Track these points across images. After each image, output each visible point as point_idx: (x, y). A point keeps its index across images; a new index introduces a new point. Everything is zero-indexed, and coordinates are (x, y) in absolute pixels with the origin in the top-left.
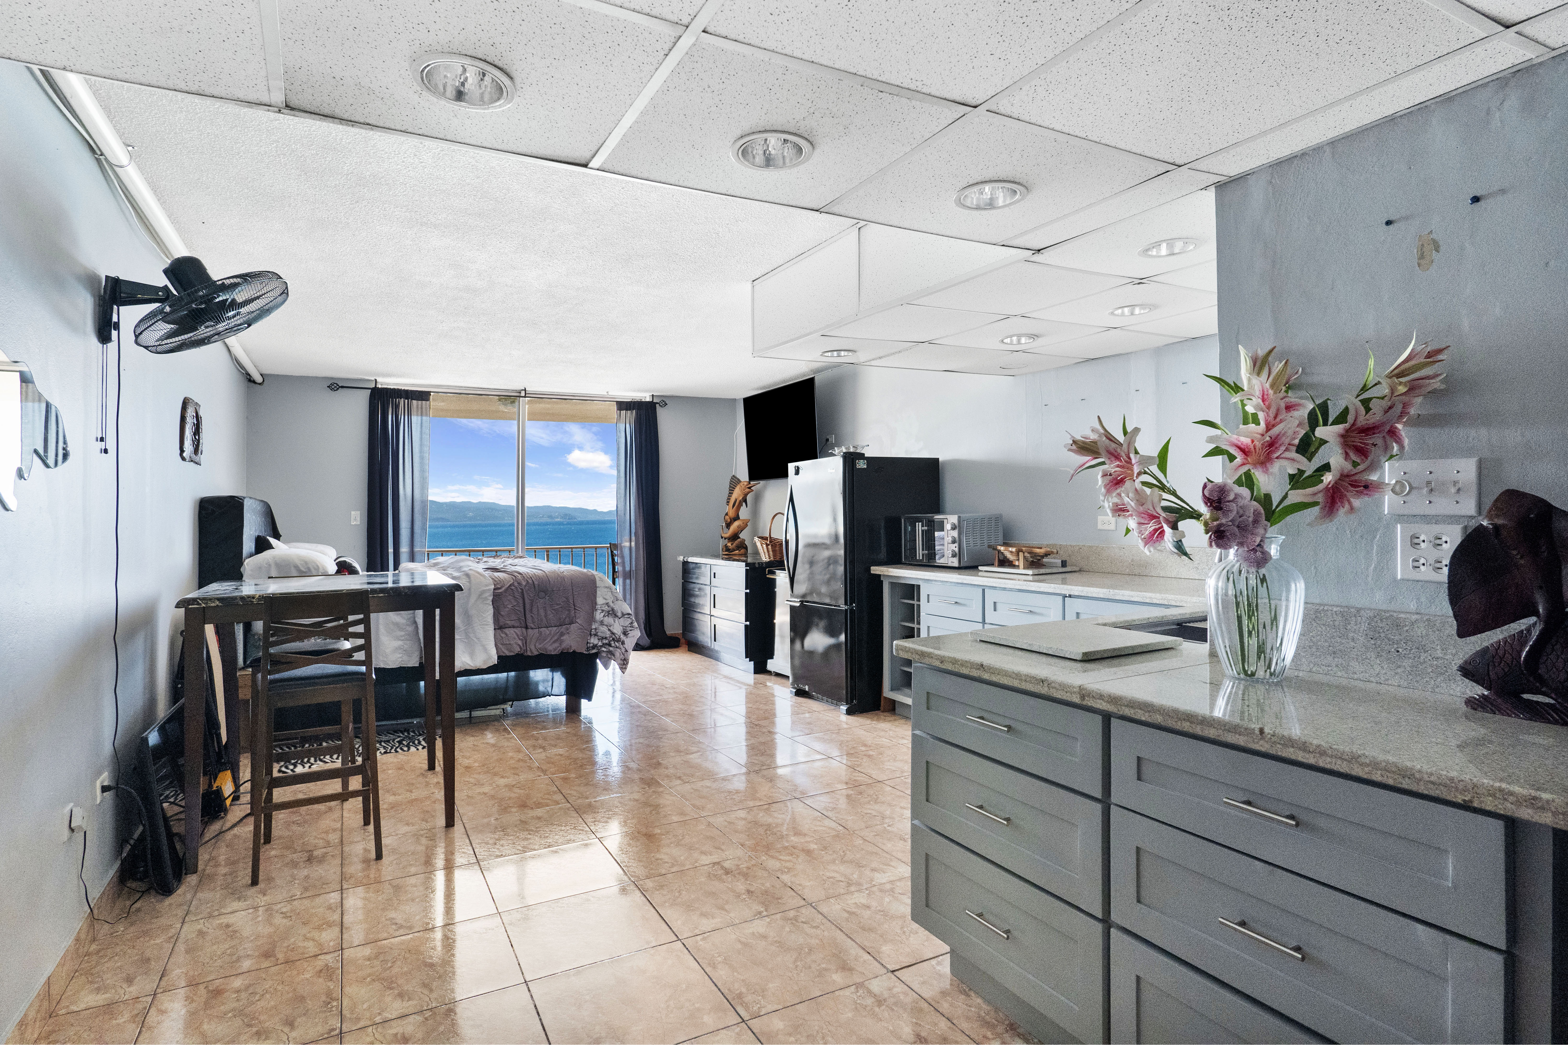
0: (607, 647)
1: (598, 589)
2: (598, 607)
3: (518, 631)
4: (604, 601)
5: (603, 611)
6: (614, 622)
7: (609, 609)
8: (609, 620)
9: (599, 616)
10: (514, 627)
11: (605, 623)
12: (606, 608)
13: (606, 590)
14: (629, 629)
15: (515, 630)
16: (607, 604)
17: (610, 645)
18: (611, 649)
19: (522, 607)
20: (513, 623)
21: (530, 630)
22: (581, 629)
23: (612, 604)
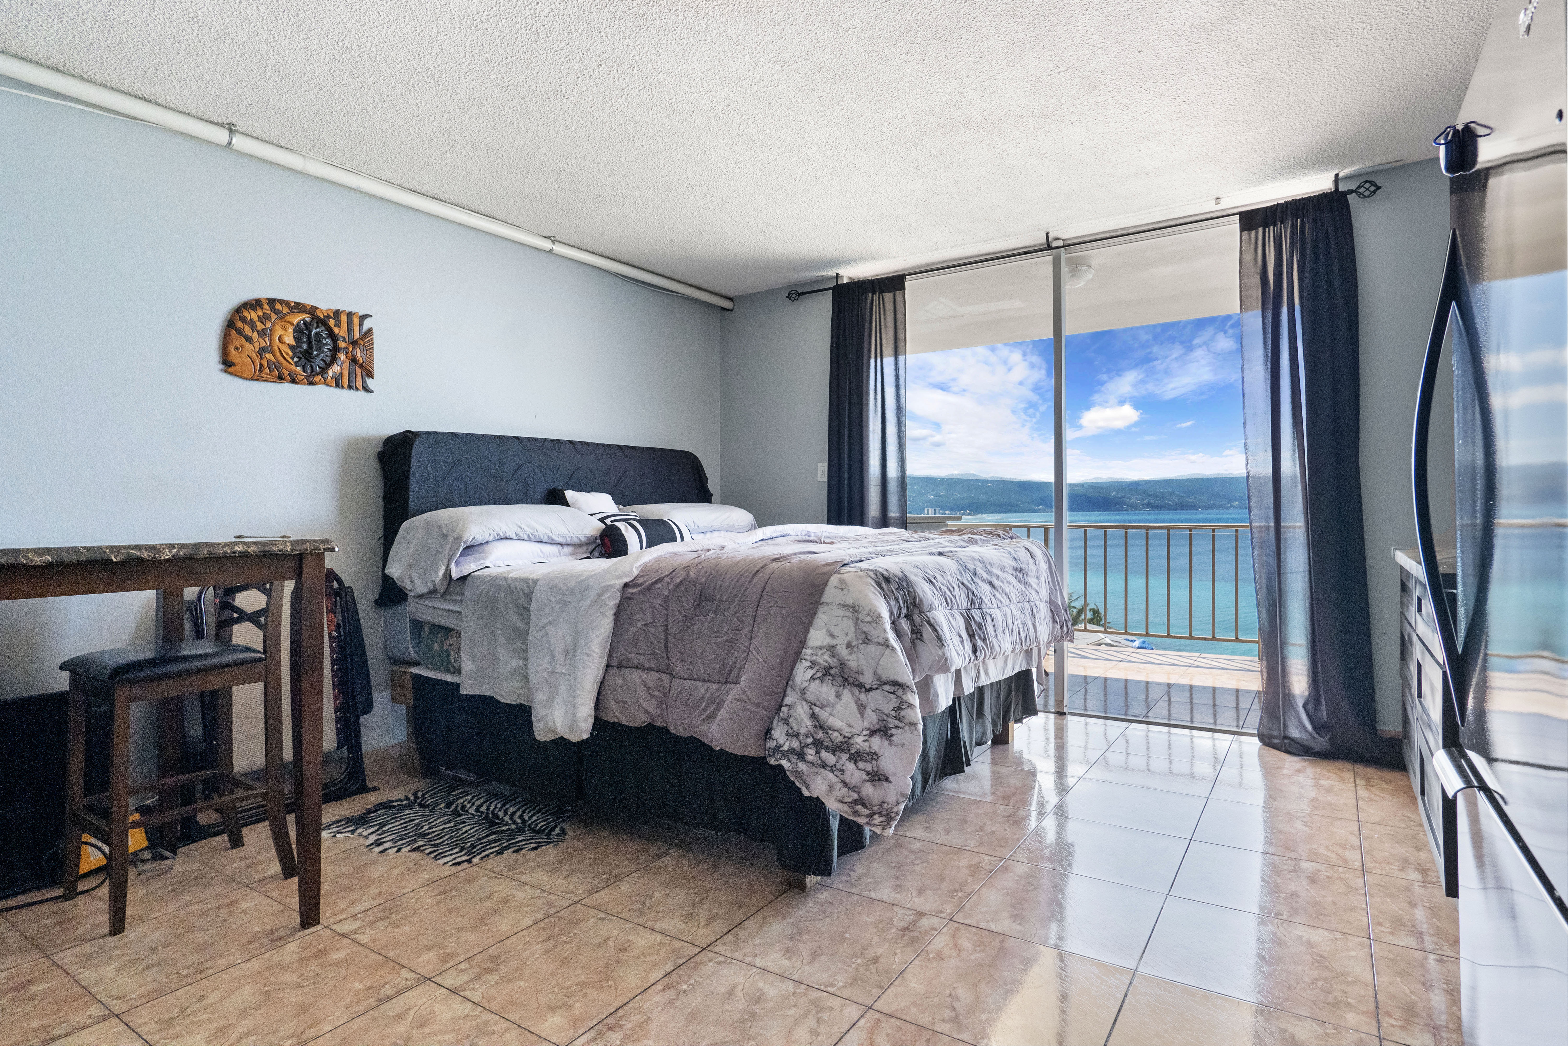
0: (794, 758)
1: (822, 609)
2: (807, 652)
3: (651, 678)
4: (828, 641)
5: (814, 664)
6: (838, 696)
7: (833, 662)
8: (825, 691)
9: (802, 674)
10: (644, 669)
11: (810, 697)
12: (825, 659)
13: (841, 612)
14: (893, 722)
15: (644, 675)
16: (831, 648)
17: (801, 756)
18: (802, 766)
19: (661, 629)
20: (643, 660)
21: (676, 680)
22: (744, 701)
23: (843, 652)
